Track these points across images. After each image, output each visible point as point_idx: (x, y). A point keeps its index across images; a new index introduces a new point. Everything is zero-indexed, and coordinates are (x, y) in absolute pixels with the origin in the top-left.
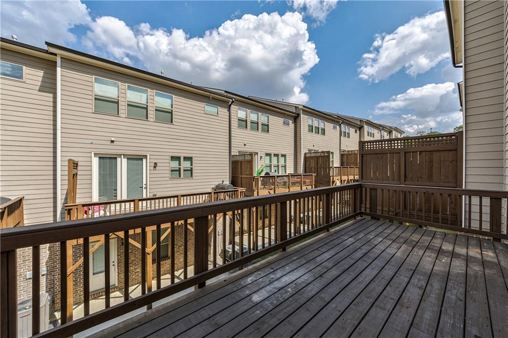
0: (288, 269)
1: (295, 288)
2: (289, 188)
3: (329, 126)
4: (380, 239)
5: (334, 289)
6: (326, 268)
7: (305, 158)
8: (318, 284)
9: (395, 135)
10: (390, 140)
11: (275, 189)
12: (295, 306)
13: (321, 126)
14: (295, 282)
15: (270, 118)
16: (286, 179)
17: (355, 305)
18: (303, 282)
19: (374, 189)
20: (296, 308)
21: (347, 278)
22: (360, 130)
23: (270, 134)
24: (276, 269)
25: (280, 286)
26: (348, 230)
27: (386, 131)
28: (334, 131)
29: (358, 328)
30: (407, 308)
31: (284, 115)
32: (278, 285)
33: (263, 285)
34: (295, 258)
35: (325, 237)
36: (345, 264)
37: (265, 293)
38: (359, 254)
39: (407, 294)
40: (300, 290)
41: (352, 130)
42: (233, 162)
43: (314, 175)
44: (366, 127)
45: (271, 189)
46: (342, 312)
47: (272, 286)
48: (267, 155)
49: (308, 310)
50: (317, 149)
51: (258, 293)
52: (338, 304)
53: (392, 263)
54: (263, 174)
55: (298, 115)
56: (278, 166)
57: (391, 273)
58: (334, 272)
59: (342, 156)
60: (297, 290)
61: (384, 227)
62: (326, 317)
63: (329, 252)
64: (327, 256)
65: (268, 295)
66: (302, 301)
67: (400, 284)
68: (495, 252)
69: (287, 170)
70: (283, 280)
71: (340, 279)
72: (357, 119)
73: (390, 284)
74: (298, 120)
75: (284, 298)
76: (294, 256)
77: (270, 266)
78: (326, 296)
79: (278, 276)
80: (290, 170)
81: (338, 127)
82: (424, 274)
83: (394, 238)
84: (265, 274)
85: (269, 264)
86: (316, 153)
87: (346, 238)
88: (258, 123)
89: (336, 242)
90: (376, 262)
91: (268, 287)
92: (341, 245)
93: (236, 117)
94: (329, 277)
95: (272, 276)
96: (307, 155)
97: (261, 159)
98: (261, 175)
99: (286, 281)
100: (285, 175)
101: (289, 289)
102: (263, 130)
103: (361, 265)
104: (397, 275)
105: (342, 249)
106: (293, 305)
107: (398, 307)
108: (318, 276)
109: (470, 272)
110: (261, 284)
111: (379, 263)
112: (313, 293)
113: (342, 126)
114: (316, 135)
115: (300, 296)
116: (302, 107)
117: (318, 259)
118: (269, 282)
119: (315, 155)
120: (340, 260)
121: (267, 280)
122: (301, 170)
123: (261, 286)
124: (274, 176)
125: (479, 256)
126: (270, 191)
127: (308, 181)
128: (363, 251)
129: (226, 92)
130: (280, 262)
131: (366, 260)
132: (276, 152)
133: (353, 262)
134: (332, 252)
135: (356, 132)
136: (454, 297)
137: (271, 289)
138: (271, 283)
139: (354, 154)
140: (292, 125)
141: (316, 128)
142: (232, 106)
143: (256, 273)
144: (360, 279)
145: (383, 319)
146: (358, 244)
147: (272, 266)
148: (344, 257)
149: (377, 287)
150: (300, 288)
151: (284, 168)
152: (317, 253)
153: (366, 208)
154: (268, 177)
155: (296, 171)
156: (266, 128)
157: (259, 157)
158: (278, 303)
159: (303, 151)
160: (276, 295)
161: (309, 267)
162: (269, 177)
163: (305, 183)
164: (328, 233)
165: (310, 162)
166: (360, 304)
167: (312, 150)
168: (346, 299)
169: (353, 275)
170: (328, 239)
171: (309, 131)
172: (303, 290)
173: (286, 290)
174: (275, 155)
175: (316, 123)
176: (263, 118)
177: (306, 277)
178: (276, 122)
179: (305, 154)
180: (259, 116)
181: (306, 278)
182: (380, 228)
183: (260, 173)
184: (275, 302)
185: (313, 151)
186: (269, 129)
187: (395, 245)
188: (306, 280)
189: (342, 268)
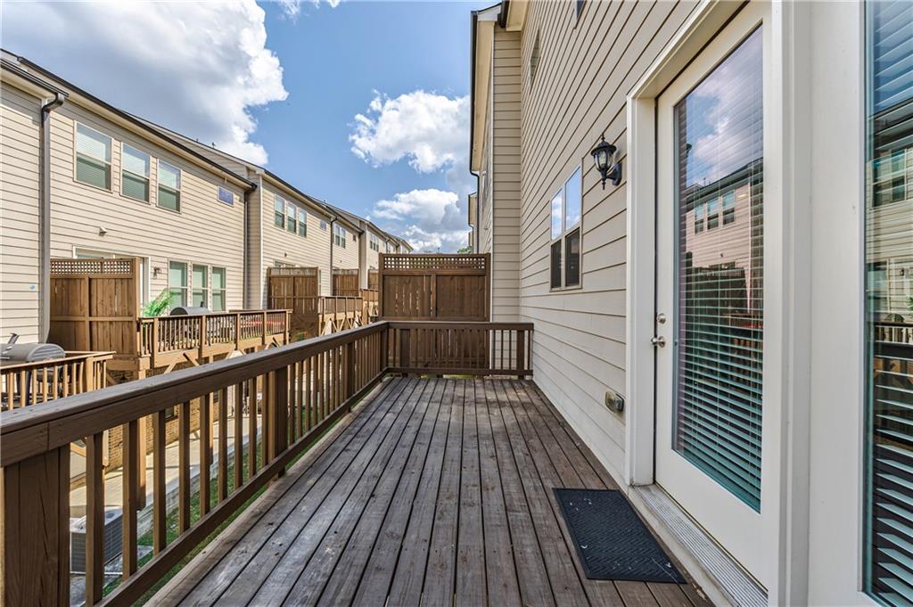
0: (305, 509)
1: (336, 540)
2: (236, 342)
3: (313, 222)
4: (425, 405)
5: (401, 510)
6: (374, 477)
7: (269, 279)
8: (374, 513)
9: (402, 250)
10: (397, 257)
11: (201, 346)
12: (352, 578)
13: (300, 218)
14: (332, 530)
15: (182, 178)
16: (225, 323)
17: (439, 519)
18: (349, 521)
19: (405, 330)
20: (357, 578)
21: (410, 481)
22: (359, 237)
23: (183, 215)
24: (280, 520)
25: (304, 553)
26: (379, 401)
27: (392, 244)
28: (321, 231)
29: (459, 552)
30: (493, 489)
31: (220, 180)
32: (299, 553)
33: (264, 571)
34: (311, 482)
35: (348, 423)
36: (399, 459)
37: (277, 587)
38: (409, 437)
39: (485, 471)
40: (349, 540)
41: (349, 236)
42: (54, 280)
43: (289, 311)
44: (368, 233)
45: (191, 348)
46: (428, 539)
47: (288, 562)
48: (174, 265)
49: (378, 569)
50: (293, 262)
51: (261, 597)
52: (418, 531)
53: (453, 435)
54: (166, 313)
55: (254, 187)
56: (204, 294)
57: (458, 449)
58: (388, 479)
59: (335, 277)
60: (344, 543)
61: (420, 387)
62: (412, 564)
63: (366, 448)
64: (366, 455)
65: (286, 588)
66: (361, 559)
67: (473, 461)
68: (526, 392)
69: (227, 304)
70: (307, 538)
71: (402, 487)
72: (355, 218)
73: (464, 465)
74: (253, 197)
75: (324, 575)
76: (309, 477)
77: (263, 521)
78: (395, 526)
79: (293, 532)
80: (234, 303)
81: (328, 226)
82: (487, 438)
83: (439, 398)
84: (258, 546)
85: (260, 516)
86: (289, 269)
87: (380, 415)
88: (147, 183)
89: (370, 426)
90: (434, 440)
91: (279, 569)
92: (379, 430)
93: (70, 152)
94: (385, 491)
95: (278, 541)
96: (274, 273)
97: (155, 274)
98: (162, 316)
99: (314, 535)
100: (223, 313)
101: (328, 550)
102: (162, 205)
103: (420, 451)
104: (464, 449)
105: (383, 436)
106: (350, 578)
107: (484, 493)
108: (368, 498)
109: (520, 420)
110: (258, 573)
111: (438, 440)
112: (374, 532)
113: (335, 225)
114: (291, 235)
115: (354, 552)
116: (262, 172)
117: (355, 466)
118: (277, 558)
119: (286, 273)
120: (389, 455)
121: (269, 555)
122: (259, 303)
123: (261, 578)
124: (201, 317)
125: (517, 399)
126: (186, 352)
127: (276, 324)
128: (413, 428)
129: (24, 61)
130: (283, 502)
131: (422, 441)
132: (199, 261)
133: (407, 450)
134: (371, 447)
135: (354, 239)
136: (521, 454)
137: (287, 571)
138: (281, 557)
139: (352, 275)
140: (239, 206)
141: (289, 219)
142: (52, 113)
143: (234, 554)
144: (428, 473)
145: (478, 521)
146: (402, 421)
147: (270, 518)
148: (392, 448)
149: (451, 477)
150: (348, 536)
151: (219, 297)
152: (347, 457)
153: (394, 361)
154: (182, 318)
155: (248, 305)
156: (173, 200)
157: (151, 270)
158: (317, 593)
159: (266, 263)
160: (306, 576)
161: (346, 489)
162: (186, 318)
163: (270, 328)
164: (350, 414)
165: (280, 287)
166: (445, 513)
167: (283, 264)
168: (424, 516)
169: (417, 472)
170: (355, 426)
171: (277, 224)
172: (353, 537)
173: (320, 556)
174: (197, 267)
175: (290, 211)
176: (162, 175)
177: (348, 510)
178: (198, 191)
179: (269, 270)
180: (152, 165)
181: (350, 511)
182: (418, 388)
183: (158, 310)
184: (309, 594)
185: (285, 266)
186: (182, 204)
187: (445, 409)
188: (351, 515)
189: (398, 468)
